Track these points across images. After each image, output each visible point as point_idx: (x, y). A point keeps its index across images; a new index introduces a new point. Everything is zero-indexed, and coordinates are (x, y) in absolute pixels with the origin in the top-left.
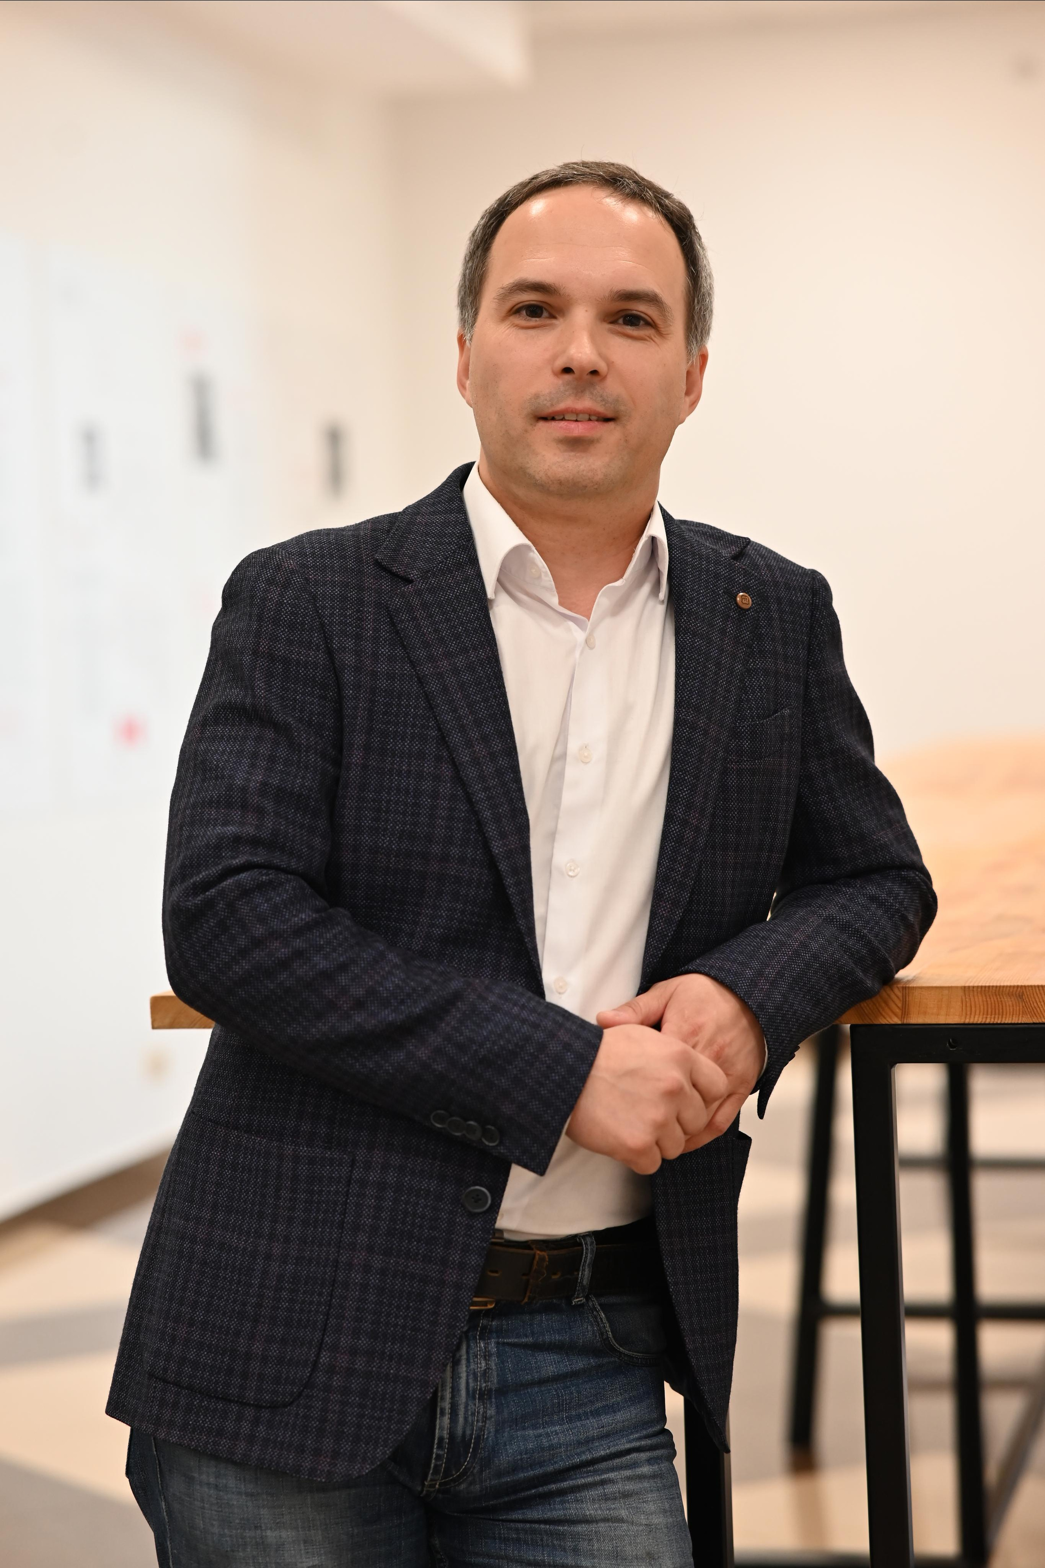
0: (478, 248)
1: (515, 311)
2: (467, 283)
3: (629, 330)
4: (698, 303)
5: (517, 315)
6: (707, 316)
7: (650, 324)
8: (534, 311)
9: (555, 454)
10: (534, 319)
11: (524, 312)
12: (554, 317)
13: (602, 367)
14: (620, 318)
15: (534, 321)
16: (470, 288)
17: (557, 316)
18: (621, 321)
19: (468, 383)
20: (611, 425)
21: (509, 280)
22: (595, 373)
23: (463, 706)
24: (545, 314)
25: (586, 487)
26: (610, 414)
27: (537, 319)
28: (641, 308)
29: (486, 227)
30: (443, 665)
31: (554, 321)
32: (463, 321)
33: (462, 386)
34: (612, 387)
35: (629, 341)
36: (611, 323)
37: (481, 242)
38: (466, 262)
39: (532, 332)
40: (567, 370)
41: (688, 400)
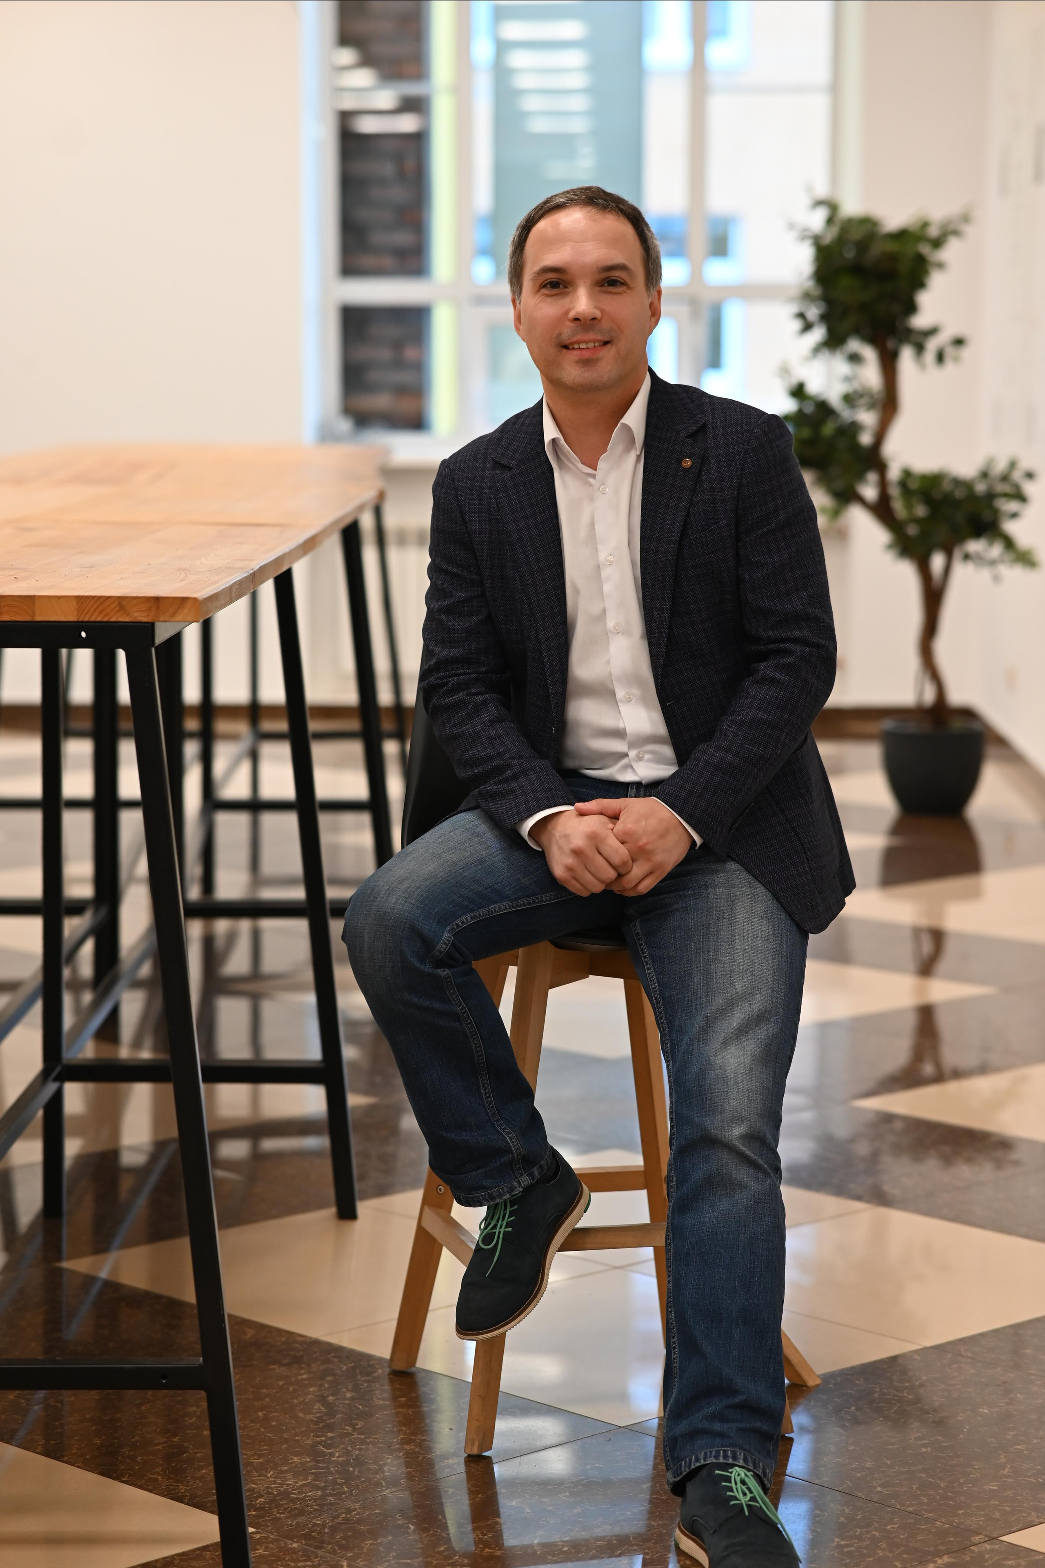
0: (517, 249)
1: (543, 286)
2: (513, 271)
3: (611, 289)
4: (652, 264)
5: (545, 288)
6: (658, 270)
7: (623, 284)
8: (554, 285)
9: (576, 369)
10: (555, 289)
11: (549, 286)
12: (567, 287)
13: (598, 314)
14: (605, 283)
15: (555, 291)
16: (515, 273)
17: (568, 286)
18: (606, 285)
19: (521, 327)
20: (609, 346)
21: (537, 268)
22: (594, 319)
23: (530, 550)
24: (561, 286)
25: (598, 386)
26: (607, 339)
27: (557, 289)
28: (617, 274)
29: (520, 236)
30: (521, 524)
31: (567, 290)
32: (513, 292)
33: (517, 329)
34: (606, 324)
35: (611, 296)
36: (600, 286)
37: (519, 245)
38: (511, 258)
39: (555, 298)
40: (576, 319)
41: (653, 320)
